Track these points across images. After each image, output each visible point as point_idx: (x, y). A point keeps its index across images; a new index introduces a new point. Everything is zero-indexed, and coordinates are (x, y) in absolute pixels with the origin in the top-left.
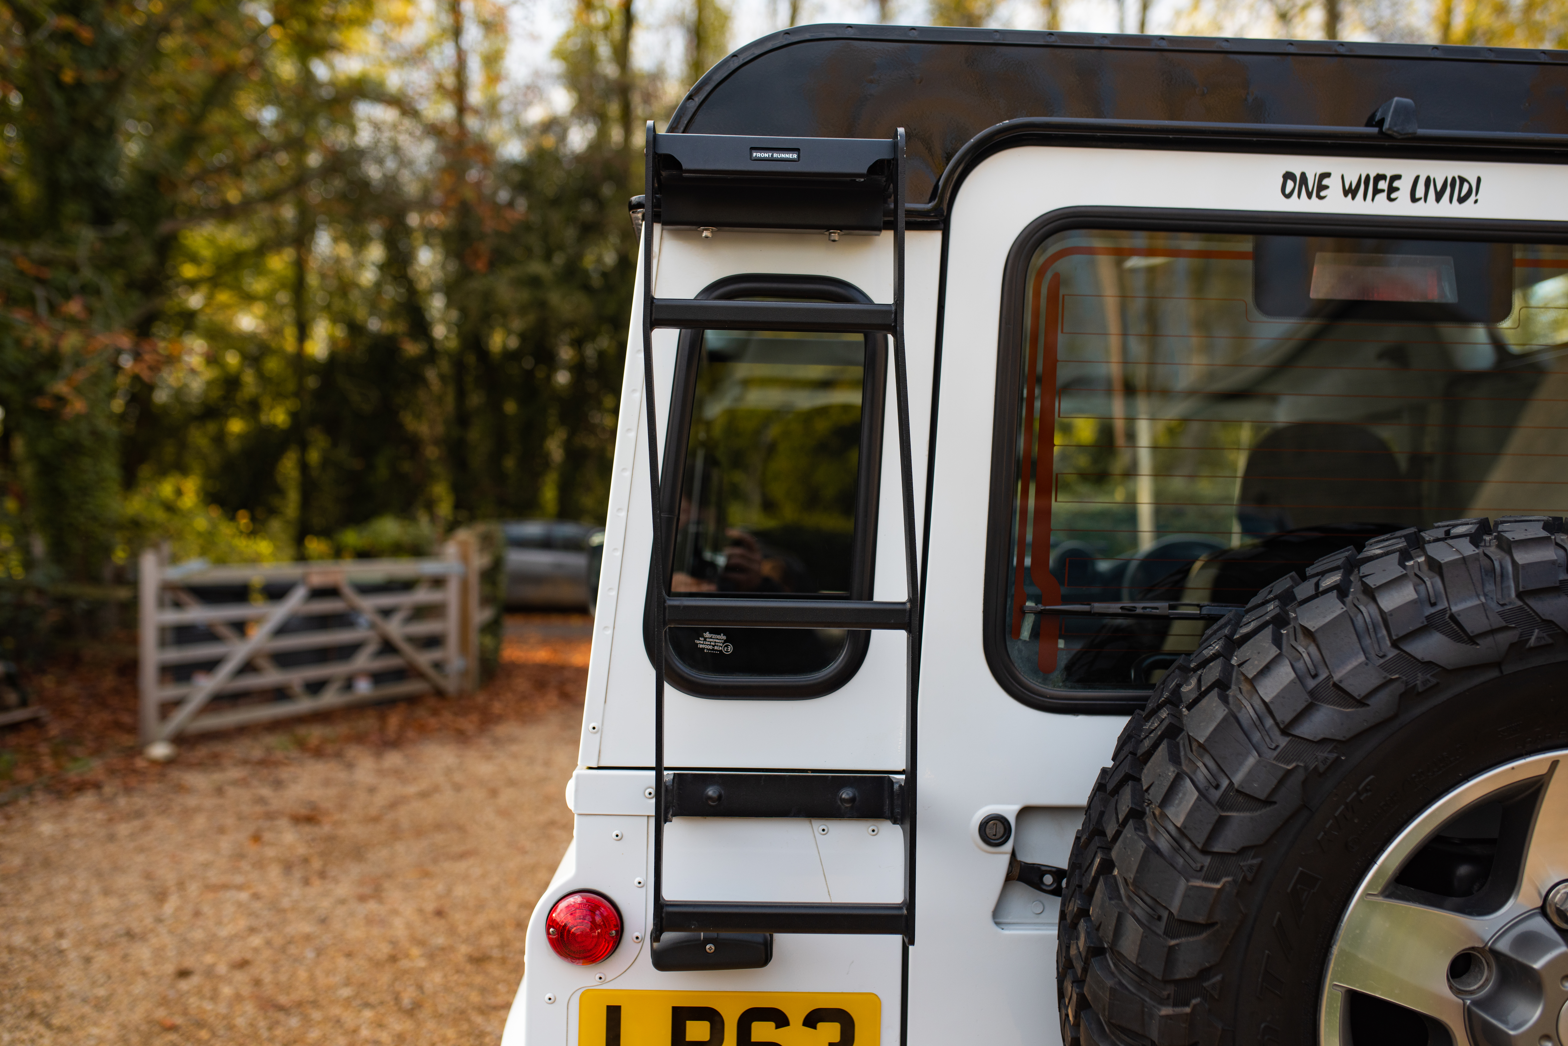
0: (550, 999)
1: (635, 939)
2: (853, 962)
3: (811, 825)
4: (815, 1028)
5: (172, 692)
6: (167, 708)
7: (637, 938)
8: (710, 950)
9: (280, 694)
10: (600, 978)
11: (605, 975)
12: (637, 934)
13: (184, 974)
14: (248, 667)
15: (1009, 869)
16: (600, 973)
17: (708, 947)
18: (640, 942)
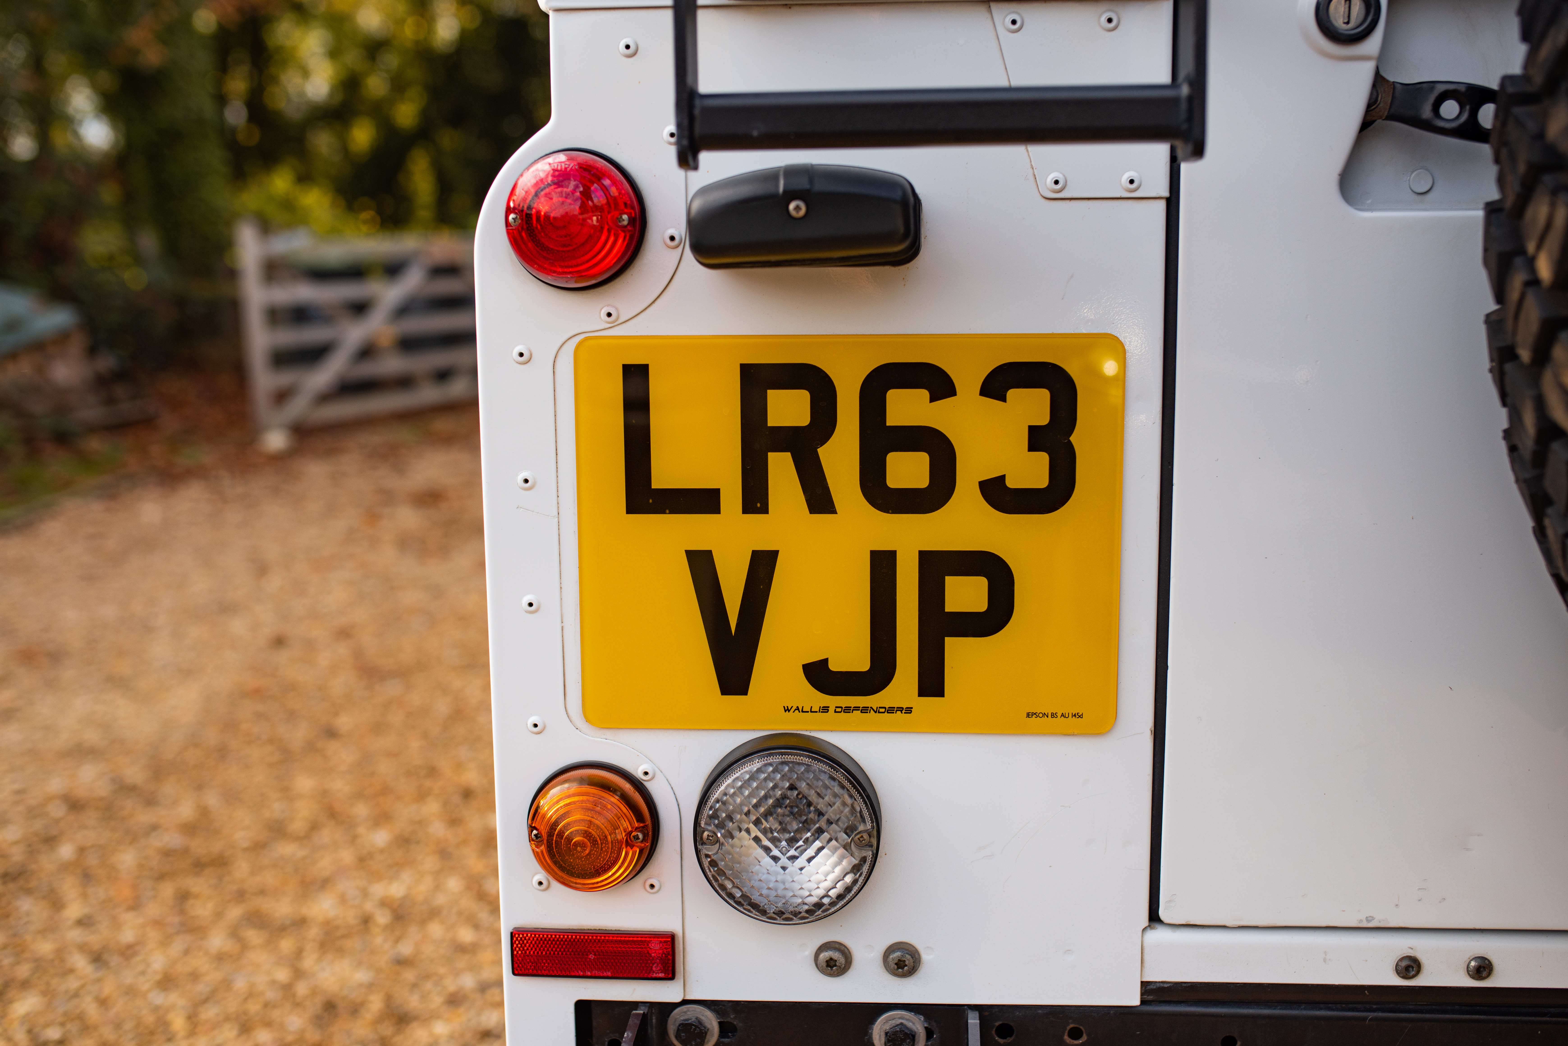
0: (521, 355)
1: (668, 241)
2: (1072, 277)
3: (989, 16)
4: (1003, 399)
5: (285, 378)
6: (282, 396)
7: (672, 238)
8: (798, 212)
9: (404, 382)
10: (609, 315)
11: (617, 309)
12: (671, 232)
13: (279, 642)
14: (367, 352)
15: (1371, 94)
16: (608, 306)
17: (792, 206)
18: (677, 247)
